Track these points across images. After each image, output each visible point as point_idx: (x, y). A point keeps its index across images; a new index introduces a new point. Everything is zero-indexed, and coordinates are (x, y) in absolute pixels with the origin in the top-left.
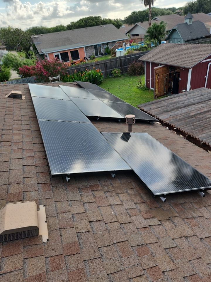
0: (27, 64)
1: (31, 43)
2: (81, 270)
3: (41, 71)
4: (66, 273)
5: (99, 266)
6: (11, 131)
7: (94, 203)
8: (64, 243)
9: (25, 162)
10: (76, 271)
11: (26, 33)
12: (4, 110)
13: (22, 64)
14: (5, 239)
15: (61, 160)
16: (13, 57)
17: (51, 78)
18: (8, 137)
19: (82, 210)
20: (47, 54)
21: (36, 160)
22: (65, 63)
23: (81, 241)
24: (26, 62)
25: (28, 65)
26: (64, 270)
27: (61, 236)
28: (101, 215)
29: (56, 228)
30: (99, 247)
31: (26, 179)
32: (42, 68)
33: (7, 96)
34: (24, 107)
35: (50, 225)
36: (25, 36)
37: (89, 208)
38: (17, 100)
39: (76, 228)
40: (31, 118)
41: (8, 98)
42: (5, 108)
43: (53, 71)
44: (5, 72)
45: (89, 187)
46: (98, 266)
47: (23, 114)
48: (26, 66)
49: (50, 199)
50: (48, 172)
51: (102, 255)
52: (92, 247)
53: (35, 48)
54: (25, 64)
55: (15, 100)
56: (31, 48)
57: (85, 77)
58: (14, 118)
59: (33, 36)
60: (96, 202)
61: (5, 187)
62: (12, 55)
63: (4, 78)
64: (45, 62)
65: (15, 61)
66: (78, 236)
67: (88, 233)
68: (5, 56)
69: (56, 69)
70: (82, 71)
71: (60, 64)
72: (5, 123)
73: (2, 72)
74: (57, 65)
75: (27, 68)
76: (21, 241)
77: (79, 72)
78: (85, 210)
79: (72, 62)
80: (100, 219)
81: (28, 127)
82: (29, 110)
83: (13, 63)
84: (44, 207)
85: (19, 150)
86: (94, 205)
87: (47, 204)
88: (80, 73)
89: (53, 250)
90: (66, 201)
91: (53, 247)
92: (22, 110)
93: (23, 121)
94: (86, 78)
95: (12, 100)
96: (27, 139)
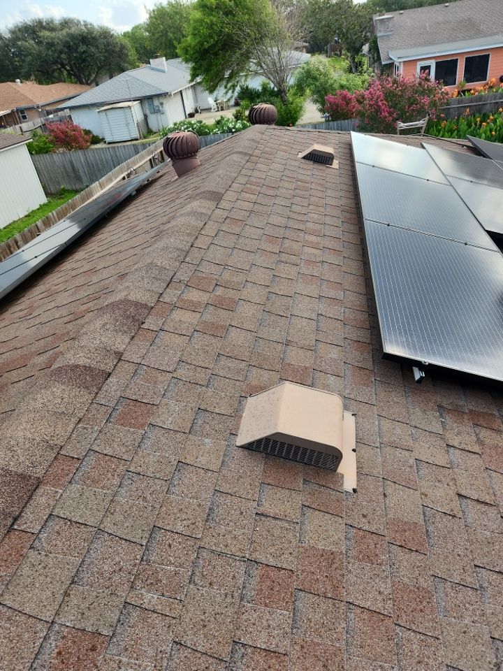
0: (347, 88)
1: (368, 34)
2: (426, 592)
3: (377, 106)
4: (389, 581)
5: (471, 608)
6: (302, 234)
7: (478, 456)
8: (391, 516)
9: (323, 308)
10: (412, 588)
11: (363, 8)
12: (292, 186)
13: (336, 86)
14: (273, 449)
15: (409, 324)
16: (321, 68)
17: (402, 125)
18: (296, 246)
19: (441, 459)
20: (402, 64)
21: (347, 310)
22: (445, 88)
23: (431, 528)
24: (348, 81)
25: (349, 89)
26: (384, 571)
27: (385, 495)
28: (491, 491)
29: (375, 473)
30: (476, 563)
31: (321, 345)
32: (382, 98)
33: (301, 155)
34: (334, 185)
35: (363, 460)
36: (359, 16)
37: (460, 460)
38: (321, 167)
39: (422, 494)
40: (345, 214)
41: (303, 161)
42: (294, 180)
43: (407, 107)
44: (294, 105)
45: (467, 411)
46: (467, 605)
47: (329, 201)
48: (345, 92)
49: (367, 405)
50: (369, 344)
51: (481, 587)
52: (459, 555)
53: (375, 49)
54: (342, 87)
55: (316, 166)
56: (366, 48)
57: (491, 131)
58: (311, 207)
59: (380, 16)
60: (482, 456)
61: (279, 347)
62: (321, 62)
63: (288, 119)
64: (393, 84)
65: (322, 79)
66: (424, 513)
67: (451, 517)
68: (305, 65)
69: (416, 104)
70: (484, 115)
71: (430, 91)
72: (293, 215)
73: (287, 105)
74: (423, 93)
75: (344, 98)
76: (300, 466)
77: (477, 115)
78: (451, 463)
79: (463, 87)
80: (488, 501)
81: (337, 233)
82: (342, 194)
83: (318, 84)
84: (353, 417)
85: (315, 279)
86: (476, 462)
87: (360, 413)
88: (478, 119)
89: (364, 516)
90: (405, 425)
91: (365, 512)
92: (329, 191)
93: (327, 218)
94: (493, 133)
95: (310, 165)
96: (331, 258)
